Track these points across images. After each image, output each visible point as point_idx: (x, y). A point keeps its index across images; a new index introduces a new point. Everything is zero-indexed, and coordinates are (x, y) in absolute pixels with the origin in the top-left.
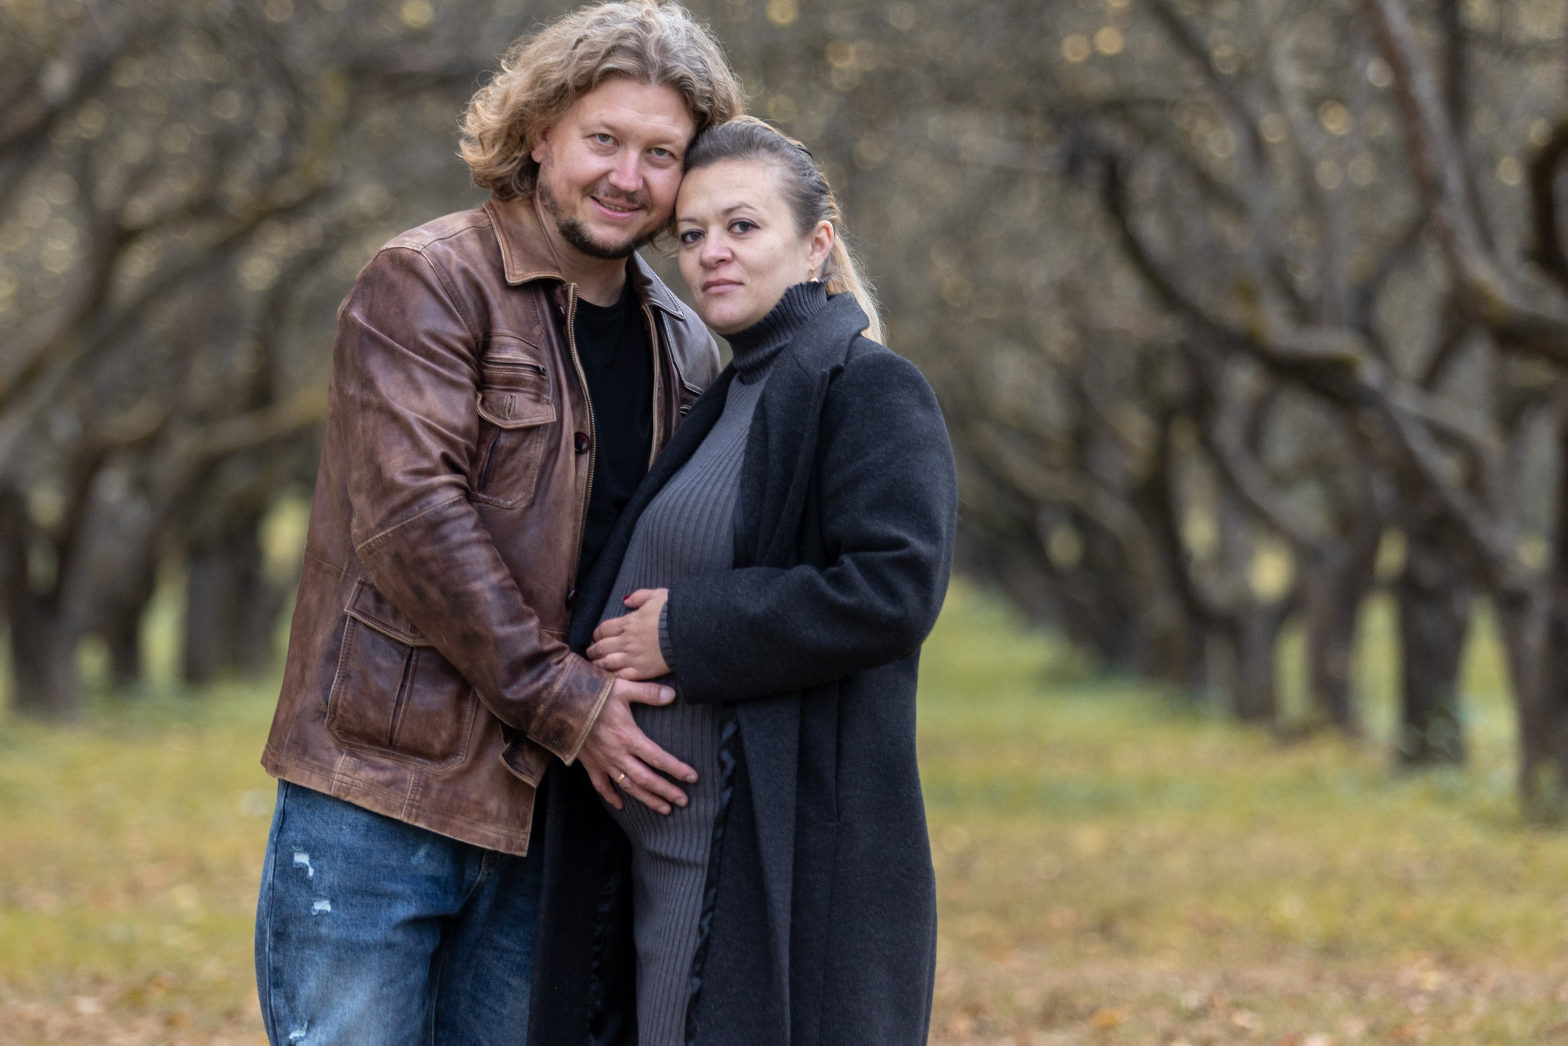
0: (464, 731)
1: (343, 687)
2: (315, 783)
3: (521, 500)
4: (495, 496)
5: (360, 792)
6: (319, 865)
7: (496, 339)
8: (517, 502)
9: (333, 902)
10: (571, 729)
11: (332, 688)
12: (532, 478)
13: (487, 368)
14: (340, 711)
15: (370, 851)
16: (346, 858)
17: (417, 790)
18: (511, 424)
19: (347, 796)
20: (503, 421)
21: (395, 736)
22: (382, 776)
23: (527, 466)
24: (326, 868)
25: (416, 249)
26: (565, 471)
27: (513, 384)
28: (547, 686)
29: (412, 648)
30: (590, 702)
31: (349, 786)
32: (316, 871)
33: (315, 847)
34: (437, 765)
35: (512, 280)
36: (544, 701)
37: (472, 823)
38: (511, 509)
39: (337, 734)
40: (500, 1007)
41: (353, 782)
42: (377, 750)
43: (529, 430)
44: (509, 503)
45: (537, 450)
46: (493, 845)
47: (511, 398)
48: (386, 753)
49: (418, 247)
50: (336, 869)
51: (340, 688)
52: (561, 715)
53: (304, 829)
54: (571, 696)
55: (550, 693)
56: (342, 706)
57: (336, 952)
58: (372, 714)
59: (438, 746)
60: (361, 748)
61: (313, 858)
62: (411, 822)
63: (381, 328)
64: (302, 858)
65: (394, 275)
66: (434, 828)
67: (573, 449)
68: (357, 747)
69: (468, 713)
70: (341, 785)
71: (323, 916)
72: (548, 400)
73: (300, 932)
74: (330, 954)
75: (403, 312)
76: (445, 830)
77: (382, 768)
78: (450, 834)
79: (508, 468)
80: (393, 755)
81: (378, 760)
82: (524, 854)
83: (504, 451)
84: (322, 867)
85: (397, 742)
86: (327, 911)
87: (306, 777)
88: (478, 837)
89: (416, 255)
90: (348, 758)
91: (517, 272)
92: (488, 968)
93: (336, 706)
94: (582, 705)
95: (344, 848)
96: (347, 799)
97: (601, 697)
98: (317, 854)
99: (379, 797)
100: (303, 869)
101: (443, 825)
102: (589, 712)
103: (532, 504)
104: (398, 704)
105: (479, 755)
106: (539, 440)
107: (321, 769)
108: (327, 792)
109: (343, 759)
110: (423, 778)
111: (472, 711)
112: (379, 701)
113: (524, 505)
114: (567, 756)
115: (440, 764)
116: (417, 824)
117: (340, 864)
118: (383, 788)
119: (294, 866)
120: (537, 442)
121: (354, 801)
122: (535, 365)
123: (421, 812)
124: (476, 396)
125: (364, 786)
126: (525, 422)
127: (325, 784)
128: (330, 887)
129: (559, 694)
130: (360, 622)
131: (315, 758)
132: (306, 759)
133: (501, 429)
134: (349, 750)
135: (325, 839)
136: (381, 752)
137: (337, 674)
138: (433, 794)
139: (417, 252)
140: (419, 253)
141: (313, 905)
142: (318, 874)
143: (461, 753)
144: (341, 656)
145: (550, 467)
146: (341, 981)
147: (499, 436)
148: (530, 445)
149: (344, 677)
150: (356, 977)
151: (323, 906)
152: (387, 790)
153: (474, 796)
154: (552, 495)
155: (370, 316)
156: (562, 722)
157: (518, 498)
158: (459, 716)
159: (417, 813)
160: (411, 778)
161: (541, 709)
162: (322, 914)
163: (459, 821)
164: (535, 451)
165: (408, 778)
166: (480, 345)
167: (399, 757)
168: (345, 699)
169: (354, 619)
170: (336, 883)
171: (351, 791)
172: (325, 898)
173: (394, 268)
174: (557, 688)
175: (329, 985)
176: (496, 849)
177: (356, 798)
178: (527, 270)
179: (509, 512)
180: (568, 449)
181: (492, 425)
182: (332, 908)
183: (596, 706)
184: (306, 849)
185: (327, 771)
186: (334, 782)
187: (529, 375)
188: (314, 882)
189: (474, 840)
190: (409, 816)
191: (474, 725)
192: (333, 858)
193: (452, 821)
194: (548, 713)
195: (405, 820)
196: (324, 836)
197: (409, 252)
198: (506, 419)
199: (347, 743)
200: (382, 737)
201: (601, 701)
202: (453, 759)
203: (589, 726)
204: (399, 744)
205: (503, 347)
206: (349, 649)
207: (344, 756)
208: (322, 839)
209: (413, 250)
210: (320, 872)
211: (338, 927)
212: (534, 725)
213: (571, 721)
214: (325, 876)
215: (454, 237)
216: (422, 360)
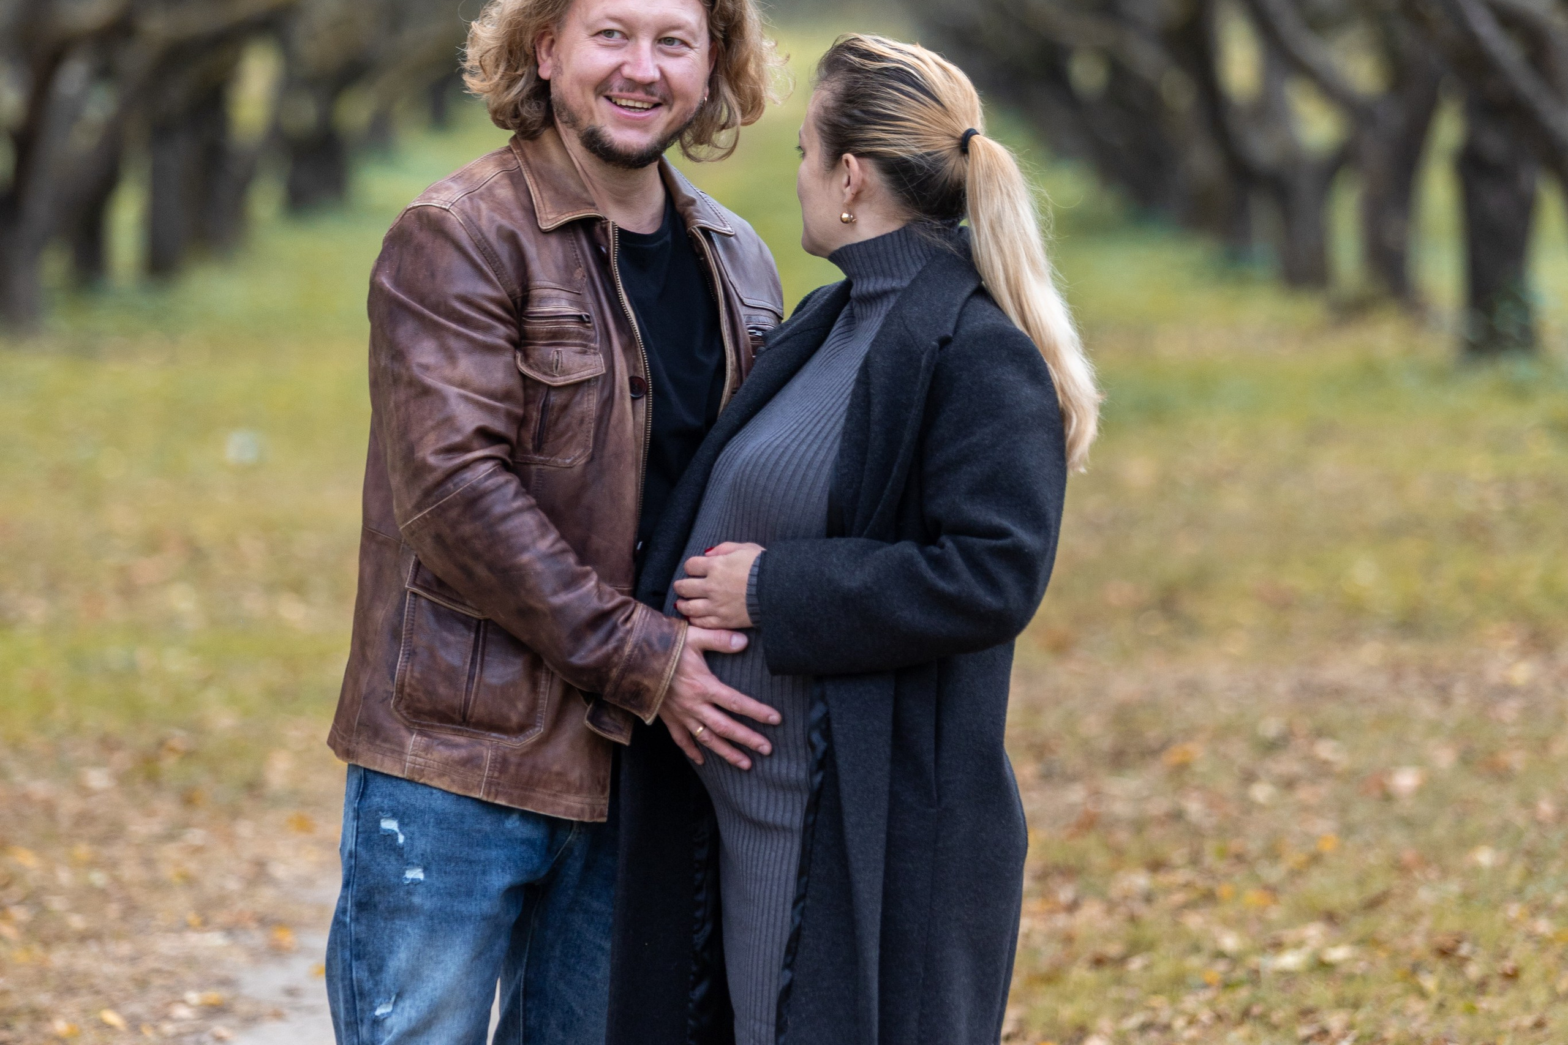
0: (540, 701)
1: (409, 664)
2: (389, 767)
3: (579, 457)
4: (552, 456)
5: (435, 772)
6: (409, 831)
7: (535, 292)
8: (576, 459)
9: (425, 870)
10: (648, 689)
11: (398, 667)
12: (589, 432)
13: (529, 323)
14: (407, 690)
15: (463, 816)
16: (439, 823)
17: (495, 766)
18: (560, 381)
19: (421, 778)
20: (551, 379)
21: (469, 712)
22: (457, 754)
23: (582, 421)
24: (417, 835)
25: (443, 206)
26: (622, 420)
27: (557, 338)
28: (618, 649)
29: (479, 621)
30: (663, 660)
31: (423, 767)
32: (406, 839)
33: (404, 813)
34: (514, 739)
35: (545, 225)
36: (616, 665)
37: (555, 795)
38: (570, 467)
39: (405, 715)
40: (593, 972)
41: (426, 762)
42: (449, 728)
43: (578, 385)
44: (568, 461)
45: (590, 403)
46: (578, 816)
47: (558, 353)
48: (459, 730)
49: (446, 205)
50: (428, 835)
51: (406, 666)
52: (635, 677)
53: (389, 795)
54: (644, 656)
55: (621, 657)
56: (410, 685)
57: (430, 923)
58: (443, 690)
59: (515, 719)
60: (432, 727)
61: (401, 825)
62: (490, 800)
63: (410, 291)
64: (389, 825)
65: (422, 236)
66: (514, 803)
67: (628, 395)
68: (428, 726)
70: (414, 767)
71: (416, 885)
72: (595, 349)
73: (389, 902)
74: (423, 925)
75: (433, 275)
76: (525, 805)
77: (457, 746)
78: (532, 808)
79: (562, 425)
80: (467, 731)
81: (451, 738)
82: (604, 820)
83: (556, 409)
84: (413, 834)
85: (471, 717)
86: (419, 879)
87: (379, 761)
88: (562, 809)
89: (444, 213)
90: (419, 738)
91: (551, 217)
92: (578, 932)
93: (403, 685)
94: (656, 665)
95: (436, 813)
96: (422, 781)
97: (674, 654)
98: (406, 820)
99: (455, 777)
100: (392, 836)
101: (524, 800)
102: (664, 670)
103: (592, 458)
104: (471, 678)
105: (557, 723)
106: (591, 392)
107: (393, 751)
108: (400, 775)
109: (413, 740)
110: (500, 753)
111: (547, 680)
112: (450, 675)
113: (583, 462)
114: (647, 716)
115: (516, 738)
116: (497, 802)
117: (432, 830)
118: (459, 767)
119: (384, 832)
120: (589, 395)
121: (428, 782)
122: (579, 314)
123: (500, 789)
124: (516, 355)
125: (438, 766)
126: (574, 378)
127: (398, 766)
128: (422, 855)
129: (630, 656)
130: (421, 596)
131: (385, 740)
132: (378, 742)
133: (549, 387)
134: (419, 730)
135: (414, 805)
136: (454, 730)
137: (401, 652)
138: (512, 769)
139: (445, 209)
140: (448, 211)
141: (404, 874)
142: (409, 841)
143: (538, 724)
144: (404, 633)
145: (606, 418)
146: (433, 954)
147: (547, 394)
148: (582, 397)
149: (409, 654)
150: (448, 951)
151: (416, 874)
152: (463, 769)
153: (556, 768)
154: (611, 448)
155: (397, 282)
156: (638, 684)
157: (578, 453)
158: (534, 685)
159: (496, 790)
160: (488, 754)
161: (615, 673)
162: (415, 883)
163: (540, 794)
164: (588, 404)
165: (485, 754)
166: (519, 300)
167: (474, 733)
168: (412, 677)
169: (414, 594)
170: (428, 850)
171: (425, 773)
172: (418, 865)
173: (421, 229)
174: (627, 650)
175: (420, 958)
176: (581, 820)
177: (431, 779)
178: (561, 213)
179: (569, 471)
180: (622, 397)
181: (539, 383)
182: (426, 877)
183: (670, 663)
184: (394, 816)
185: (399, 751)
186: (407, 764)
187: (572, 326)
188: (405, 849)
189: (559, 813)
190: (488, 794)
191: (549, 694)
192: (424, 823)
193: (533, 794)
194: (622, 676)
195: (485, 798)
196: (413, 801)
197: (437, 210)
198: (554, 376)
199: (416, 723)
200: (455, 713)
201: (675, 657)
202: (531, 731)
203: (665, 685)
204: (473, 720)
205: (543, 300)
206: (413, 625)
207: (414, 736)
208: (412, 805)
209: (441, 208)
210: (411, 838)
211: (432, 896)
212: (608, 688)
213: (646, 682)
214: (417, 843)
215: (483, 187)
216: (454, 326)
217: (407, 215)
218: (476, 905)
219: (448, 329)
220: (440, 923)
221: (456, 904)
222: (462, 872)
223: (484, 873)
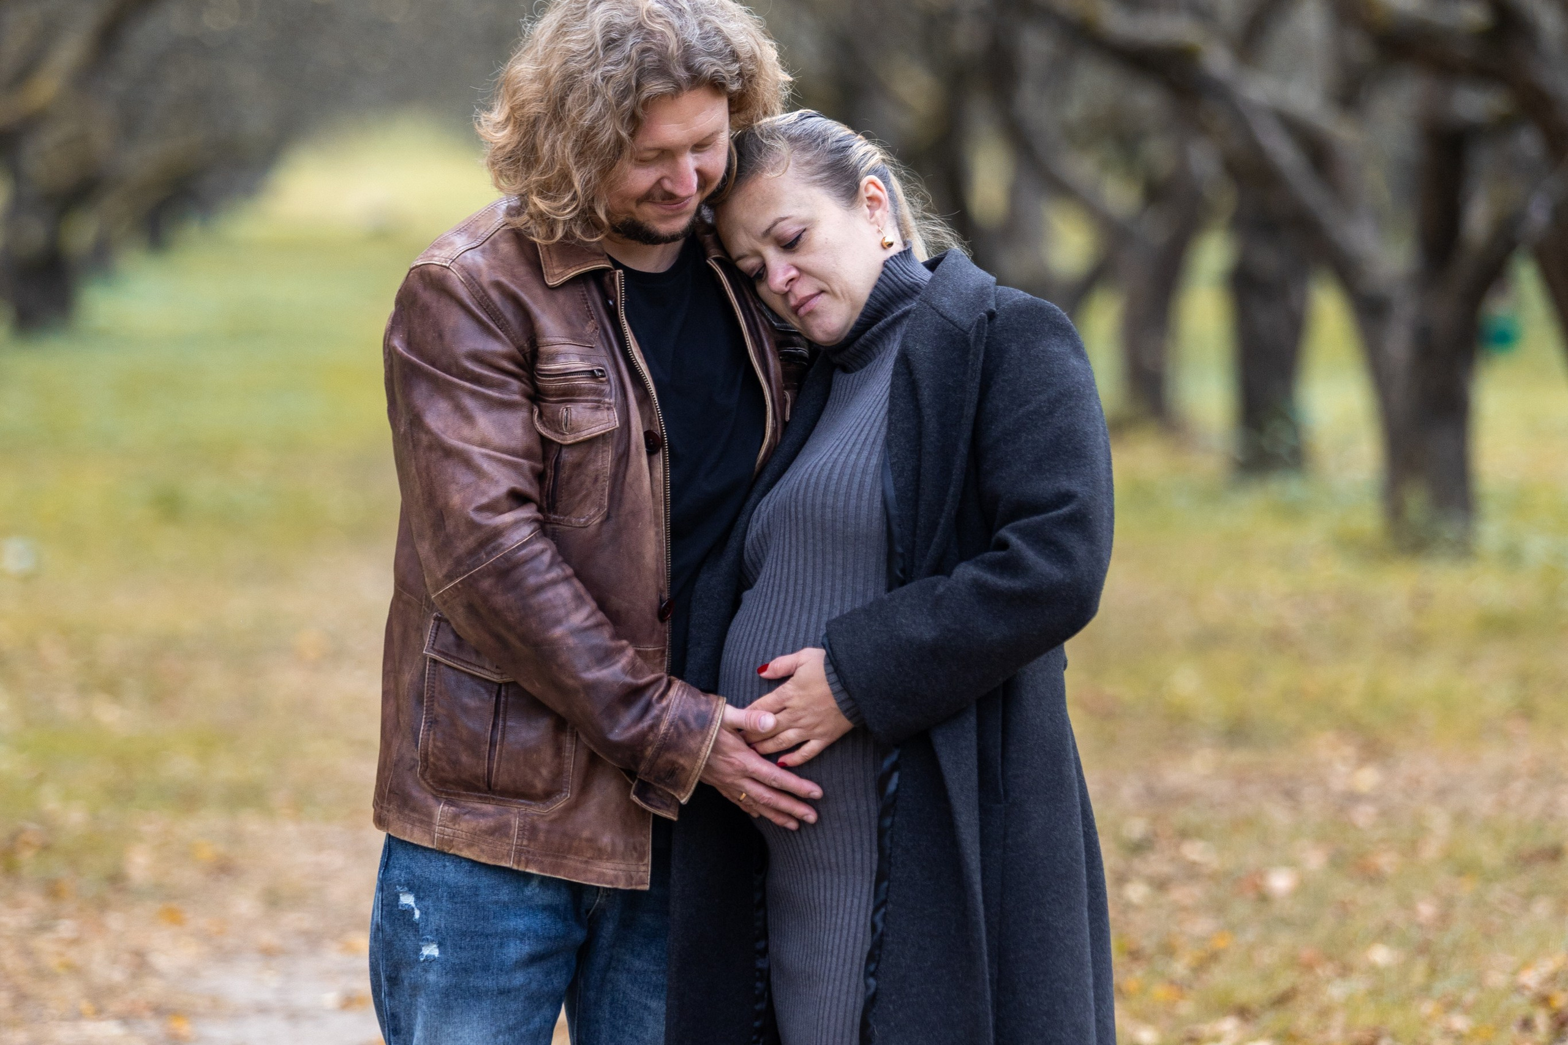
0: (566, 766)
1: (431, 732)
2: (418, 837)
3: (594, 516)
4: (565, 516)
5: (464, 843)
6: (424, 906)
7: (542, 349)
8: (590, 518)
9: (440, 945)
10: (683, 768)
11: (421, 736)
12: (604, 490)
13: (540, 381)
14: (431, 759)
15: (477, 888)
16: (452, 897)
17: (523, 834)
18: (570, 439)
19: (451, 849)
20: (561, 437)
21: (493, 780)
22: (483, 823)
23: (596, 480)
24: (431, 909)
25: (444, 264)
26: (638, 478)
27: (570, 395)
28: (652, 727)
29: (500, 685)
30: (700, 738)
31: (451, 838)
32: (422, 913)
33: (420, 887)
34: (541, 805)
35: (552, 282)
36: (651, 742)
37: (586, 862)
38: (584, 527)
39: (431, 783)
41: (454, 833)
42: (476, 796)
43: (591, 441)
44: (582, 520)
45: (605, 461)
46: (611, 883)
47: (567, 410)
48: (486, 798)
49: (446, 262)
50: (441, 910)
51: (429, 735)
52: (670, 756)
53: (407, 867)
54: (679, 735)
55: (656, 734)
56: (433, 754)
57: (445, 1000)
58: (465, 758)
59: (539, 786)
60: (459, 795)
61: (418, 899)
62: (521, 869)
63: (421, 355)
64: (407, 900)
65: (427, 296)
66: (547, 872)
67: (644, 450)
68: (455, 794)
69: (567, 746)
70: (443, 838)
71: (432, 961)
72: (610, 404)
73: (410, 978)
74: (439, 1002)
75: (441, 336)
76: (558, 873)
77: (484, 815)
78: (565, 876)
79: (575, 483)
80: (493, 799)
81: (478, 806)
82: (647, 887)
83: (567, 467)
84: (428, 909)
85: (496, 785)
86: (434, 956)
87: (408, 831)
88: (594, 877)
89: (446, 270)
90: (446, 808)
91: (557, 271)
93: (426, 754)
94: (693, 743)
95: (449, 887)
96: (451, 852)
97: (711, 732)
98: (422, 895)
99: (484, 847)
100: (409, 912)
101: (556, 867)
102: (701, 749)
103: (608, 517)
104: (493, 744)
105: (584, 788)
106: (606, 449)
107: (422, 822)
108: (430, 846)
109: (440, 810)
110: (528, 819)
111: (572, 744)
112: (472, 746)
113: (598, 521)
114: (682, 795)
115: (544, 804)
116: (528, 870)
117: (446, 904)
118: (486, 836)
119: (400, 908)
120: (603, 452)
121: (458, 853)
122: (590, 369)
123: (530, 857)
124: (532, 412)
125: (466, 836)
126: (585, 435)
127: (427, 837)
128: (437, 930)
129: (666, 734)
130: (440, 663)
131: (413, 810)
132: (407, 812)
133: (561, 445)
134: (446, 799)
135: (428, 878)
136: (480, 798)
137: (423, 720)
138: (542, 837)
139: (445, 267)
140: (448, 268)
141: (421, 950)
142: (424, 917)
143: (565, 790)
144: (425, 700)
145: (621, 475)
147: (560, 451)
148: (596, 455)
149: (431, 722)
151: (431, 951)
152: (491, 838)
153: (586, 834)
154: (627, 506)
155: (410, 344)
156: (673, 760)
157: (592, 513)
158: (559, 751)
159: (526, 858)
160: (516, 822)
161: (650, 751)
162: (431, 959)
163: (572, 862)
164: (602, 461)
165: (513, 822)
166: (528, 355)
167: (501, 800)
168: (435, 745)
169: (435, 661)
170: (443, 926)
171: (454, 843)
172: (432, 941)
173: (425, 288)
174: (663, 729)
176: (615, 886)
177: (461, 850)
178: (568, 267)
179: (584, 530)
180: (639, 454)
181: (552, 442)
182: (440, 953)
183: (708, 741)
184: (411, 889)
185: (426, 820)
186: (436, 835)
187: (585, 383)
188: (420, 925)
189: (591, 880)
190: (519, 863)
191: (573, 759)
192: (438, 898)
193: (565, 861)
194: (657, 754)
195: (515, 867)
196: (427, 875)
197: (438, 268)
198: (563, 434)
199: (442, 792)
200: (479, 781)
201: (712, 736)
202: (557, 797)
203: (703, 760)
204: (499, 788)
205: (552, 358)
206: (434, 692)
207: (441, 806)
208: (426, 878)
209: (442, 266)
210: (426, 913)
211: (446, 973)
213: (682, 761)
214: (431, 919)
215: (487, 242)
216: (468, 385)
217: (411, 275)
218: (493, 980)
219: (462, 388)
220: (456, 999)
221: (472, 979)
222: (478, 946)
223: (501, 945)
